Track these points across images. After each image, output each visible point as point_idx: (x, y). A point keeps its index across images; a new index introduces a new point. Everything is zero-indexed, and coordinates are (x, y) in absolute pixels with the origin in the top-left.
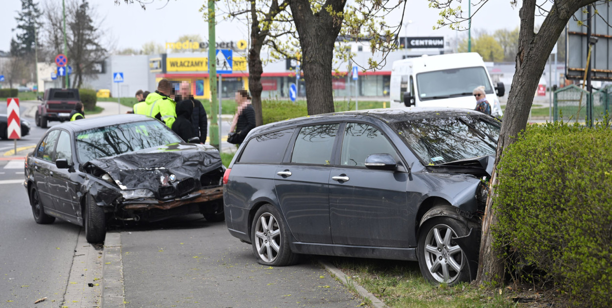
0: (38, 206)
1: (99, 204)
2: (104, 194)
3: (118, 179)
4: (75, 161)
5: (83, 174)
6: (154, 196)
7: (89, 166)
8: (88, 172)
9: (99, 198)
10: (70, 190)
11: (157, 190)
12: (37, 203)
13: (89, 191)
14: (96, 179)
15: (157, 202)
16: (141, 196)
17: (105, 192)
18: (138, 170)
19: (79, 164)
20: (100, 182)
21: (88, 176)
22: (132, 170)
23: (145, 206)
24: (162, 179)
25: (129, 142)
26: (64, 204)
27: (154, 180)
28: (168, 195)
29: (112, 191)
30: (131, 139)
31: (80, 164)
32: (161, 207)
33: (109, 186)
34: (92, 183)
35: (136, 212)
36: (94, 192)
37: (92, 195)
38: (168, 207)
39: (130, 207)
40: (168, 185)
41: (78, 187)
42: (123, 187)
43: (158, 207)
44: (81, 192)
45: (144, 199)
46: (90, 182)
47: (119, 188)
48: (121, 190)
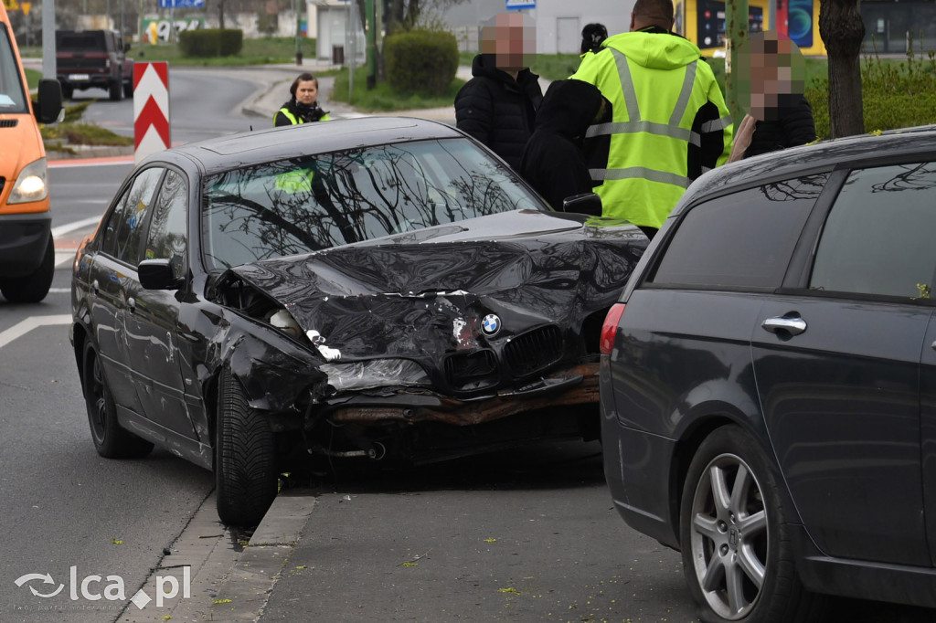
0: (102, 403)
1: (255, 405)
2: (270, 372)
3: (317, 328)
4: (194, 265)
5: (213, 307)
6: (428, 382)
7: (236, 284)
8: (231, 303)
9: (255, 383)
10: (177, 354)
11: (439, 364)
12: (99, 395)
13: (227, 362)
14: (250, 327)
15: (436, 402)
16: (388, 381)
17: (274, 368)
18: (380, 298)
19: (206, 276)
20: (262, 333)
21: (229, 315)
22: (362, 298)
23: (399, 414)
24: (458, 327)
25: (392, 209)
26: (163, 400)
27: (432, 329)
28: (476, 379)
29: (296, 362)
30: (402, 201)
31: (209, 278)
32: (452, 419)
33: (286, 348)
34: (238, 336)
35: (374, 431)
36: (241, 368)
37: (235, 376)
38: (476, 418)
39: (352, 415)
40: (476, 346)
41: (198, 349)
42: (330, 353)
43: (441, 416)
44: (207, 366)
45: (396, 390)
46: (230, 334)
47: (318, 354)
48: (325, 361)
